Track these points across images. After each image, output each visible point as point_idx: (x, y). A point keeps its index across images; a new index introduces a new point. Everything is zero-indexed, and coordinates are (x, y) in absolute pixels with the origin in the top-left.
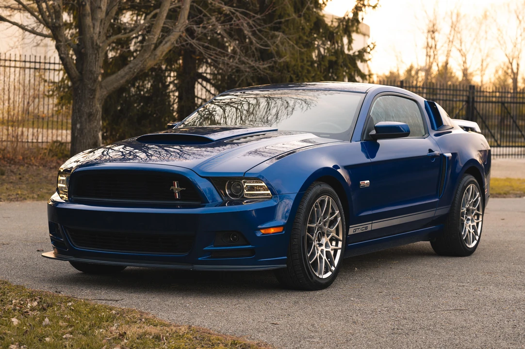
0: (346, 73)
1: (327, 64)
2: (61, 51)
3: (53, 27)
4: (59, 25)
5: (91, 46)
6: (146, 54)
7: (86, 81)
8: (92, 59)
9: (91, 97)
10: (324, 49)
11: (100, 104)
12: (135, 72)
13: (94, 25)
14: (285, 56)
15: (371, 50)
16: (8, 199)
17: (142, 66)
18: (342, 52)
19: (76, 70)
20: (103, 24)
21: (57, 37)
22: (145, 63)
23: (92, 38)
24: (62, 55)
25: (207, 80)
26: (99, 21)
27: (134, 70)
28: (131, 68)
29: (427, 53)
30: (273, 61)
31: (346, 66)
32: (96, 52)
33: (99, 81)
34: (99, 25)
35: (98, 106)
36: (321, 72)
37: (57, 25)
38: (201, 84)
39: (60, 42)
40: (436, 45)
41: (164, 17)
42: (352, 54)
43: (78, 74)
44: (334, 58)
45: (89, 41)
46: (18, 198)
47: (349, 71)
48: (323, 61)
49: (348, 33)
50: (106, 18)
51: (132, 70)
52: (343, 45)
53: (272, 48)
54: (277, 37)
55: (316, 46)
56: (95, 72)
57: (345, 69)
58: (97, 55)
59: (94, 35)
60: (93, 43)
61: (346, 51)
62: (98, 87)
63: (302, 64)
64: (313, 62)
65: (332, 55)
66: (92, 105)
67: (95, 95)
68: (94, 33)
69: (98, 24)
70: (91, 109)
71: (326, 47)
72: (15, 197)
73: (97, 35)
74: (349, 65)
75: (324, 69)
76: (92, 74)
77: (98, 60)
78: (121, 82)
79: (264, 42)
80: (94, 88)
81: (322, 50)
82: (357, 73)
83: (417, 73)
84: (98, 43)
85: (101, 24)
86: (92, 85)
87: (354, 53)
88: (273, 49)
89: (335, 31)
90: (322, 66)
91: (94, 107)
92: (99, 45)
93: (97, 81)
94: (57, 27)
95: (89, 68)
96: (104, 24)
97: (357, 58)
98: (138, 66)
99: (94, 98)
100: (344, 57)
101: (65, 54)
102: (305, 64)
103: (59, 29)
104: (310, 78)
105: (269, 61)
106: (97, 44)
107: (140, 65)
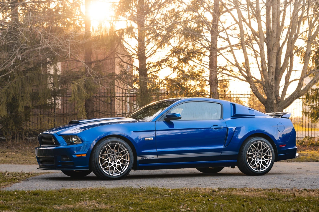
13: (269, 75)
17: (298, 94)
22: (299, 92)
26: (272, 73)
32: (271, 88)
37: (248, 77)
51: (292, 97)
56: (271, 98)
60: (269, 84)
69: (271, 74)
73: (271, 80)
77: (273, 93)
98: (295, 95)
106: (271, 85)
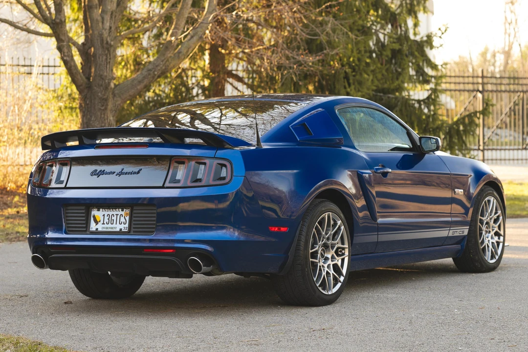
0: (412, 63)
1: (389, 53)
2: (64, 53)
3: (53, 23)
4: (61, 20)
5: (100, 45)
6: (168, 52)
7: (95, 88)
8: (102, 61)
9: (103, 108)
10: (385, 35)
11: (113, 117)
12: (155, 75)
13: (103, 18)
14: (338, 47)
15: (442, 34)
16: (7, 239)
17: (164, 68)
18: (407, 38)
19: (82, 75)
20: (113, 17)
21: (59, 35)
22: (167, 63)
23: (101, 35)
24: (65, 58)
25: (240, 79)
26: (109, 14)
27: (154, 72)
28: (150, 70)
29: (506, 30)
30: (323, 53)
31: (412, 54)
32: (107, 52)
33: (111, 88)
34: (109, 19)
35: (111, 118)
36: (382, 64)
37: (58, 21)
38: (231, 84)
39: (63, 41)
40: (516, 20)
41: (189, 5)
42: (419, 40)
43: (86, 80)
44: (396, 46)
45: (97, 40)
46: (19, 237)
47: (416, 61)
48: (385, 51)
49: (413, 14)
50: (118, 9)
51: (152, 72)
52: (407, 30)
53: (321, 38)
54: (327, 23)
55: (373, 31)
57: (411, 58)
58: (108, 56)
59: (104, 31)
60: (102, 40)
61: (412, 37)
62: (111, 96)
63: (359, 55)
64: (371, 52)
65: (394, 43)
66: (104, 117)
67: (107, 105)
68: (103, 28)
69: (107, 17)
70: (102, 122)
71: (386, 33)
72: (15, 236)
73: (107, 31)
74: (416, 53)
75: (386, 61)
76: (103, 79)
77: (109, 62)
78: (139, 87)
79: (311, 31)
80: (105, 97)
81: (381, 36)
82: (427, 63)
83: (494, 56)
84: (109, 41)
85: (111, 17)
86: (103, 93)
87: (422, 38)
88: (323, 38)
89: (396, 12)
90: (383, 57)
91: (106, 121)
92: (110, 44)
93: (109, 88)
94: (57, 24)
95: (99, 72)
96: (115, 16)
97: (425, 44)
98: (159, 68)
99: (106, 109)
100: (409, 43)
101: (68, 56)
102: (362, 56)
103: (60, 26)
104: (369, 73)
105: (320, 54)
106: (107, 43)
107: (161, 66)
